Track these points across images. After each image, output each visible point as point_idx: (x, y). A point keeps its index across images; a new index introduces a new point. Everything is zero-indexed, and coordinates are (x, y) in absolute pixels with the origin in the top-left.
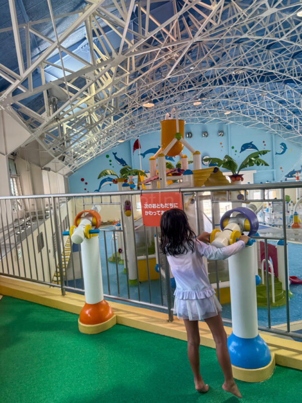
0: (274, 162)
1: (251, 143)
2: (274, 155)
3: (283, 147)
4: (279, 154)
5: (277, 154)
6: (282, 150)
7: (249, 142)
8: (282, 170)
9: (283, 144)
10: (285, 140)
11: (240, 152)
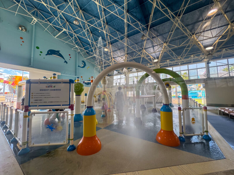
0: (77, 71)
1: (58, 51)
2: (77, 67)
3: (83, 63)
4: (80, 67)
6: (83, 65)
7: (56, 50)
8: (82, 78)
9: (83, 61)
10: (85, 59)
11: (46, 55)
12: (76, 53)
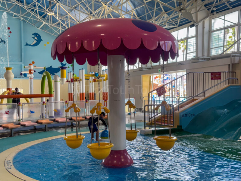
0: (23, 54)
2: (23, 46)
3: (36, 38)
4: (30, 45)
5: (27, 44)
6: (35, 42)
9: (35, 34)
10: (39, 30)
12: (21, 22)
